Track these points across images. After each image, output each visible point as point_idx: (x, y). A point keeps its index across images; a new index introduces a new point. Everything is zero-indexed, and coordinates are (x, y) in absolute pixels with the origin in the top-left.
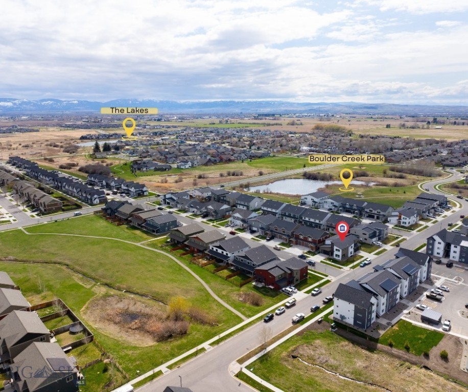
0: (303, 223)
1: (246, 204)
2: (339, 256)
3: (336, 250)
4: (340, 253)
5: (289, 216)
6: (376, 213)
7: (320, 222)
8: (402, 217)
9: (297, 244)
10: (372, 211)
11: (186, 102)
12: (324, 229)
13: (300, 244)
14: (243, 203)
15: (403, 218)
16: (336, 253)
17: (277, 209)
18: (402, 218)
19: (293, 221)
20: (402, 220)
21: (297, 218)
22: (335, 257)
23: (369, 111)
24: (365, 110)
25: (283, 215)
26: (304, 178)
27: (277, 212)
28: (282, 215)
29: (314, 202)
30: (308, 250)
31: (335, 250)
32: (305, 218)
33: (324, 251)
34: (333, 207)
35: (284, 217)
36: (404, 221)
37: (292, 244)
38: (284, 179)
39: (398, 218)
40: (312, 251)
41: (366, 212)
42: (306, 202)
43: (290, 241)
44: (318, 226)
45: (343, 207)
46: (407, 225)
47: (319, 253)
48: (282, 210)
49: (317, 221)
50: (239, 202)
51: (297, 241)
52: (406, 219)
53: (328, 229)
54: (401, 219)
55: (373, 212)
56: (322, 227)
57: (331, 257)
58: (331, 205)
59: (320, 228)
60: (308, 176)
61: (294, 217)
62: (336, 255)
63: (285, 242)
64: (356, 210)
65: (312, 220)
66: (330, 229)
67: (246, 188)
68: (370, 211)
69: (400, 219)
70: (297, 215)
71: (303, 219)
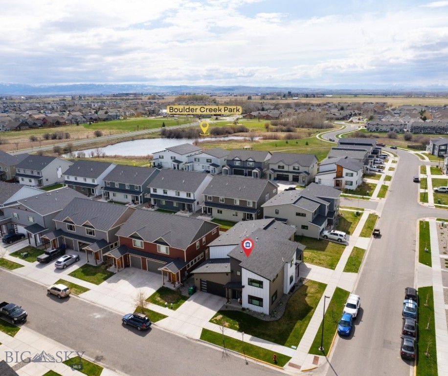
0: (152, 202)
1: (35, 174)
2: (260, 300)
3: (251, 282)
4: (264, 293)
5: (122, 190)
6: (291, 169)
7: (189, 195)
8: (345, 171)
9: (127, 266)
10: (283, 167)
11: (41, 86)
12: (200, 210)
13: (135, 266)
14: (28, 173)
15: (347, 174)
16: (248, 290)
17: (96, 177)
18: (344, 175)
19: (130, 197)
20: (345, 179)
21: (139, 193)
22: (245, 303)
23: (228, 92)
24: (224, 91)
25: (109, 188)
26: (162, 138)
27: (96, 183)
28: (106, 188)
29: (176, 161)
30: (159, 286)
31: (245, 282)
32: (155, 191)
33: (209, 283)
34: (212, 167)
35: (111, 194)
36: (349, 179)
37: (112, 269)
38: (133, 140)
39: (334, 175)
40: (171, 287)
41: (272, 169)
42: (163, 164)
43: (108, 261)
44: (185, 205)
45: (229, 165)
46: (354, 187)
47: (194, 291)
48: (104, 179)
49: (183, 195)
50: (22, 172)
51: (126, 257)
52: (352, 175)
53: (210, 210)
54: (341, 177)
55: (286, 169)
56: (195, 207)
57: (234, 306)
58: (208, 164)
59: (190, 210)
60: (167, 135)
61: (132, 191)
62: (251, 299)
63: (92, 262)
64: (254, 168)
65: (171, 193)
66: (215, 210)
67: (65, 153)
68: (279, 167)
69: (339, 175)
70: (139, 185)
71: (152, 192)
